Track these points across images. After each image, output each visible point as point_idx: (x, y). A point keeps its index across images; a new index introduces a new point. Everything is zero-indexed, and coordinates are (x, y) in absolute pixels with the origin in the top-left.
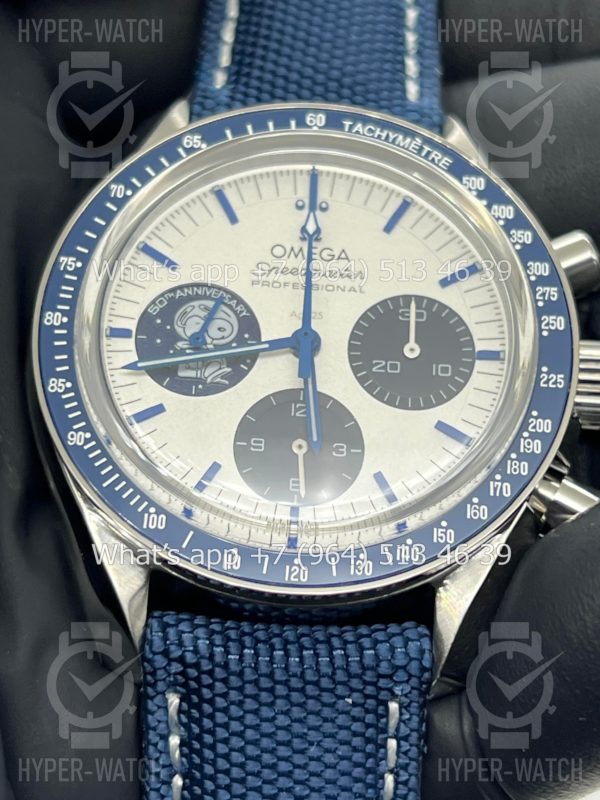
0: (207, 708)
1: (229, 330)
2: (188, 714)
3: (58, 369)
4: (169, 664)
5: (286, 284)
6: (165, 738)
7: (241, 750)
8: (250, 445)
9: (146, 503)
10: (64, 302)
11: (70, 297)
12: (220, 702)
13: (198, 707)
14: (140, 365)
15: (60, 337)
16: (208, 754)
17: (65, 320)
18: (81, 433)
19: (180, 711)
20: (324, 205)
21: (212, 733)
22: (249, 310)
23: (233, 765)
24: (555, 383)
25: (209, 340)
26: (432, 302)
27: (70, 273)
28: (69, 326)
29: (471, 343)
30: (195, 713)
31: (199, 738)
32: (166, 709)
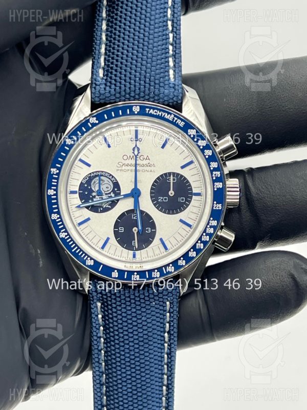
0: (110, 307)
1: (110, 188)
2: (104, 308)
3: (54, 211)
4: (97, 295)
5: (128, 170)
6: (97, 316)
7: (121, 319)
8: (119, 230)
9: (87, 256)
10: (54, 186)
11: (56, 184)
12: (114, 306)
13: (107, 307)
14: (81, 206)
15: (54, 199)
16: (111, 321)
17: (55, 192)
18: (64, 233)
19: (101, 308)
20: (140, 140)
21: (112, 314)
22: (116, 180)
23: (119, 324)
24: (218, 207)
25: (103, 192)
26: (178, 174)
27: (55, 175)
28: (56, 195)
29: (191, 189)
30: (106, 309)
31: (108, 316)
32: (97, 307)
